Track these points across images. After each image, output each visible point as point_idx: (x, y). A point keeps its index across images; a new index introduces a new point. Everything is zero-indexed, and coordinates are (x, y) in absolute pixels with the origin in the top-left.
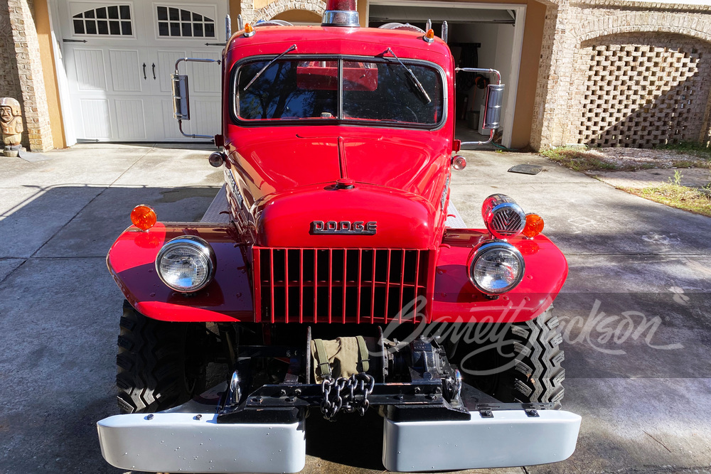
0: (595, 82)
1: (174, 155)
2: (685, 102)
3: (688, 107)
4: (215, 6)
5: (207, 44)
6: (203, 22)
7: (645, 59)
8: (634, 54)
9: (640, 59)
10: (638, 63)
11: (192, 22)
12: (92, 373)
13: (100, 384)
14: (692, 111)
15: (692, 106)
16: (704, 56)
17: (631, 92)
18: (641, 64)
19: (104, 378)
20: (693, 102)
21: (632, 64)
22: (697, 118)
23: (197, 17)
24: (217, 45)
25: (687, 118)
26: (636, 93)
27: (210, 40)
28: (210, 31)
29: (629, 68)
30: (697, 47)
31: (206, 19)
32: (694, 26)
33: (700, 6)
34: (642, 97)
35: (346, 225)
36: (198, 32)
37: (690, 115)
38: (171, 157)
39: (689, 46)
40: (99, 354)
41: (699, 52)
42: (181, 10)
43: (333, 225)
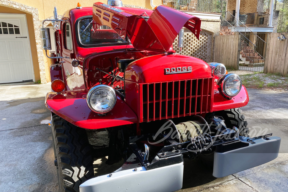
0: (176, 47)
1: (5, 88)
2: (205, 52)
3: (206, 54)
4: (19, 20)
5: (16, 37)
6: (14, 28)
7: (191, 38)
8: (187, 36)
9: (189, 38)
10: (189, 39)
11: (8, 28)
12: (14, 184)
13: (22, 188)
14: (207, 55)
15: (207, 54)
16: (208, 36)
17: (188, 50)
18: (190, 40)
19: (23, 185)
20: (207, 52)
21: (187, 40)
22: (209, 58)
23: (10, 25)
24: (22, 37)
25: (206, 58)
26: (189, 50)
27: (18, 35)
28: (17, 31)
29: (186, 41)
30: (206, 33)
31: (15, 26)
32: (204, 26)
33: (205, 19)
34: (191, 51)
35: (179, 69)
36: (11, 32)
37: (207, 57)
38: (4, 89)
39: (203, 33)
40: (13, 175)
41: (207, 35)
42: (2, 23)
43: (174, 70)
